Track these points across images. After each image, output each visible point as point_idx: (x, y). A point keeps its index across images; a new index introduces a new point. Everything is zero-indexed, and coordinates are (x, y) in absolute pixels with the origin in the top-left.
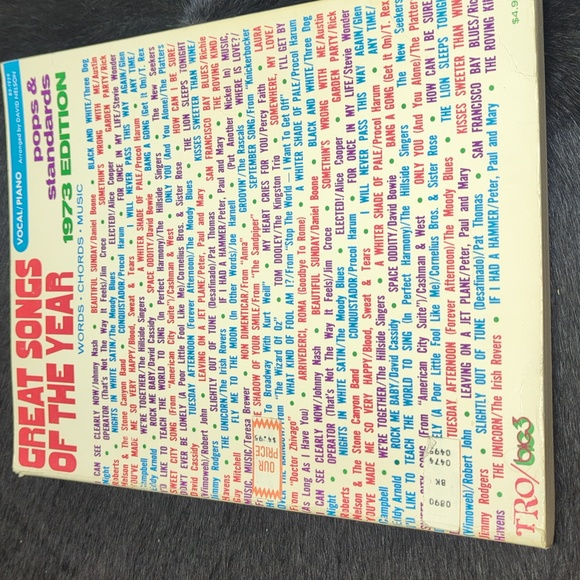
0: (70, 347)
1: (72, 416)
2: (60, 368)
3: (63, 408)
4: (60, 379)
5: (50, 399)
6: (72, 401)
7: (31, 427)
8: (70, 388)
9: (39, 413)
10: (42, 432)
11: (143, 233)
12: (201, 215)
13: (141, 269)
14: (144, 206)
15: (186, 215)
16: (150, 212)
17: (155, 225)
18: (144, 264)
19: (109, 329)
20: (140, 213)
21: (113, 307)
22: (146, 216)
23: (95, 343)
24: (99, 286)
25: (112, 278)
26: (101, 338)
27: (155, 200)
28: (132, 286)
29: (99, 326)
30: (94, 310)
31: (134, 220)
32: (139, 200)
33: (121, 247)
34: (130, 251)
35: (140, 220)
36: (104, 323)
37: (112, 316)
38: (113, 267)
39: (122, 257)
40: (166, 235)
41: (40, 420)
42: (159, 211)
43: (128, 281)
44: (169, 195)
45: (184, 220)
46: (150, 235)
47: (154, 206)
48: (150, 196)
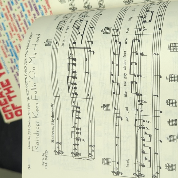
0: (4, 73)
1: (15, 96)
2: (5, 82)
3: (11, 95)
4: (6, 86)
5: (6, 94)
6: (13, 91)
7: (5, 106)
8: (11, 87)
9: (5, 100)
10: (8, 106)
11: (10, 21)
12: (26, 4)
13: (15, 34)
14: (6, 11)
15: (21, 7)
16: (9, 12)
17: (12, 16)
18: (15, 32)
19: (13, 61)
20: (6, 14)
21: (11, 53)
22: (8, 14)
23: (11, 68)
24: (4, 48)
25: (7, 43)
26: (12, 65)
27: (9, 7)
28: (14, 42)
29: (10, 61)
30: (6, 57)
31: (5, 18)
32: (4, 9)
33: (5, 30)
34: (8, 30)
35: (7, 17)
36: (11, 59)
37: (12, 55)
38: (5, 38)
39: (7, 33)
40: (17, 18)
41: (6, 103)
42: (11, 9)
43: (12, 40)
44: (12, 3)
45: (21, 9)
46: (12, 20)
47: (9, 9)
48: (6, 6)
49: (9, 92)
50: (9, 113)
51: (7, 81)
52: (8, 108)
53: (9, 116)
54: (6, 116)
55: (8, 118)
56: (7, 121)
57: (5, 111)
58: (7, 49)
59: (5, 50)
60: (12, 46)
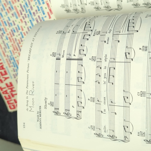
0: (8, 78)
1: (16, 94)
2: (9, 84)
3: (14, 93)
4: (10, 86)
5: (10, 92)
6: (15, 91)
7: (9, 100)
8: (13, 88)
9: (9, 96)
10: (11, 100)
11: (13, 43)
12: (24, 33)
13: (16, 52)
14: (10, 36)
15: (21, 35)
16: (12, 37)
17: (14, 40)
18: (16, 51)
19: (15, 70)
20: (9, 38)
21: (14, 65)
22: (11, 38)
23: (14, 75)
24: (8, 60)
25: (11, 57)
26: (15, 73)
27: (12, 33)
28: (16, 58)
29: (13, 70)
30: (10, 67)
31: (9, 40)
32: (8, 34)
33: (9, 48)
34: (11, 49)
35: (10, 40)
37: (15, 67)
38: (9, 54)
39: (10, 51)
40: (18, 41)
41: (10, 98)
42: (14, 35)
43: (14, 56)
44: (14, 31)
45: (21, 36)
46: (14, 43)
47: (12, 35)
48: (10, 33)
49: (12, 91)
50: (12, 105)
51: (11, 83)
52: (12, 102)
53: (12, 107)
54: (10, 107)
55: (11, 108)
56: (10, 110)
57: (9, 104)
58: (10, 62)
59: (9, 62)
60: (14, 60)
